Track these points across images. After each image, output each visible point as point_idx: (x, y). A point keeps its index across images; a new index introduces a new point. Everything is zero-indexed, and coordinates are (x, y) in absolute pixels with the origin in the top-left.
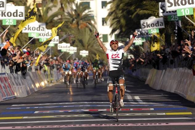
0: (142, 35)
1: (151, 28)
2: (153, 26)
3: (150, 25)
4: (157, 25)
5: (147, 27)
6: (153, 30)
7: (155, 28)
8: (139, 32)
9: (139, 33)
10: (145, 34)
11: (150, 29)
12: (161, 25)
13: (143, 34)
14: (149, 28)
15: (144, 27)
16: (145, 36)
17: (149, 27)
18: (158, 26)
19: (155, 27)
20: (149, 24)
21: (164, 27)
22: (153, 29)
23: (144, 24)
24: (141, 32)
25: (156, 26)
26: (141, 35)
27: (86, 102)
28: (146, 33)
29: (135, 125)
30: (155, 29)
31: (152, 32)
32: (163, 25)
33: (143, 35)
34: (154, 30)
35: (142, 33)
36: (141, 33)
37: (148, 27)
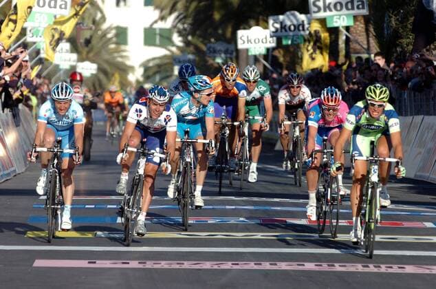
0: (283, 30)
1: (334, 12)
2: (339, 8)
3: (332, 7)
4: (350, 6)
5: (325, 11)
6: (339, 19)
7: (345, 15)
8: (277, 23)
9: (278, 26)
10: (292, 28)
11: (333, 16)
12: (361, 6)
13: (287, 28)
14: (328, 14)
15: (316, 9)
16: (291, 34)
17: (331, 10)
18: (353, 9)
19: (344, 11)
20: (330, 4)
21: (368, 13)
22: (340, 15)
23: (318, 3)
24: (281, 23)
25: (347, 9)
26: (281, 31)
27: (233, 198)
28: (295, 26)
29: (427, 272)
30: (345, 17)
31: (336, 22)
32: (363, 8)
33: (286, 31)
34: (342, 17)
35: (285, 26)
36: (283, 25)
37: (328, 10)
